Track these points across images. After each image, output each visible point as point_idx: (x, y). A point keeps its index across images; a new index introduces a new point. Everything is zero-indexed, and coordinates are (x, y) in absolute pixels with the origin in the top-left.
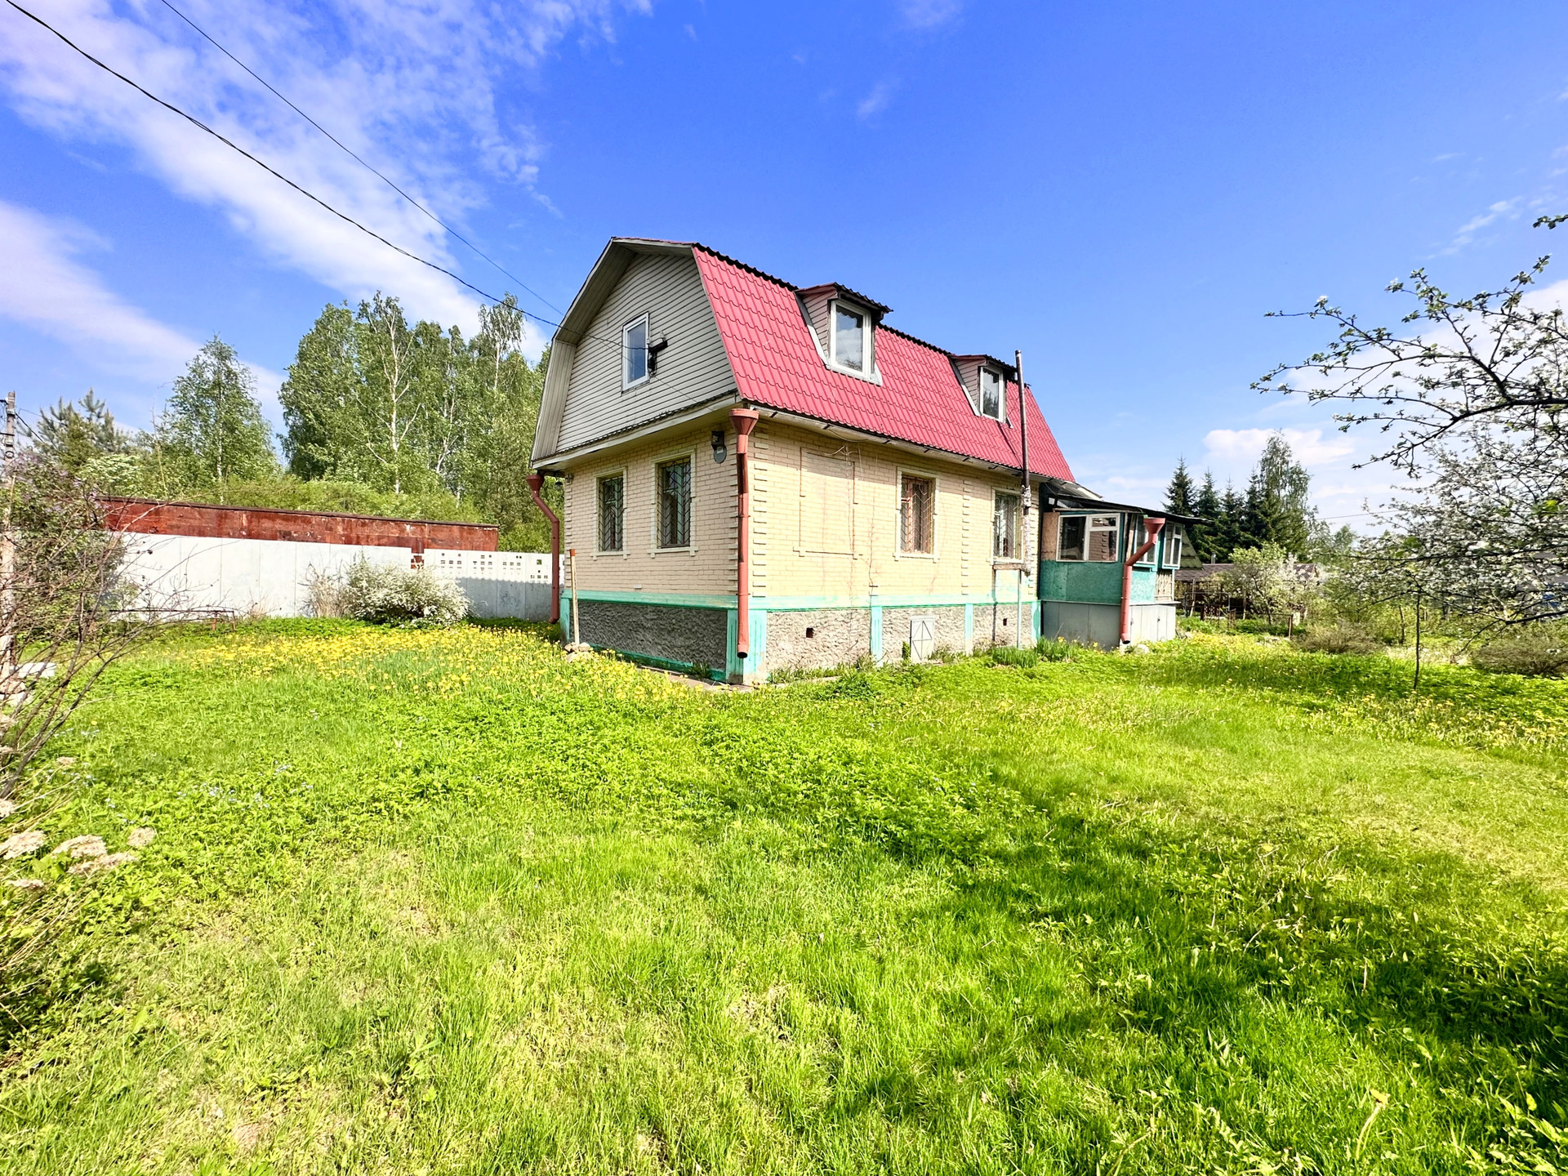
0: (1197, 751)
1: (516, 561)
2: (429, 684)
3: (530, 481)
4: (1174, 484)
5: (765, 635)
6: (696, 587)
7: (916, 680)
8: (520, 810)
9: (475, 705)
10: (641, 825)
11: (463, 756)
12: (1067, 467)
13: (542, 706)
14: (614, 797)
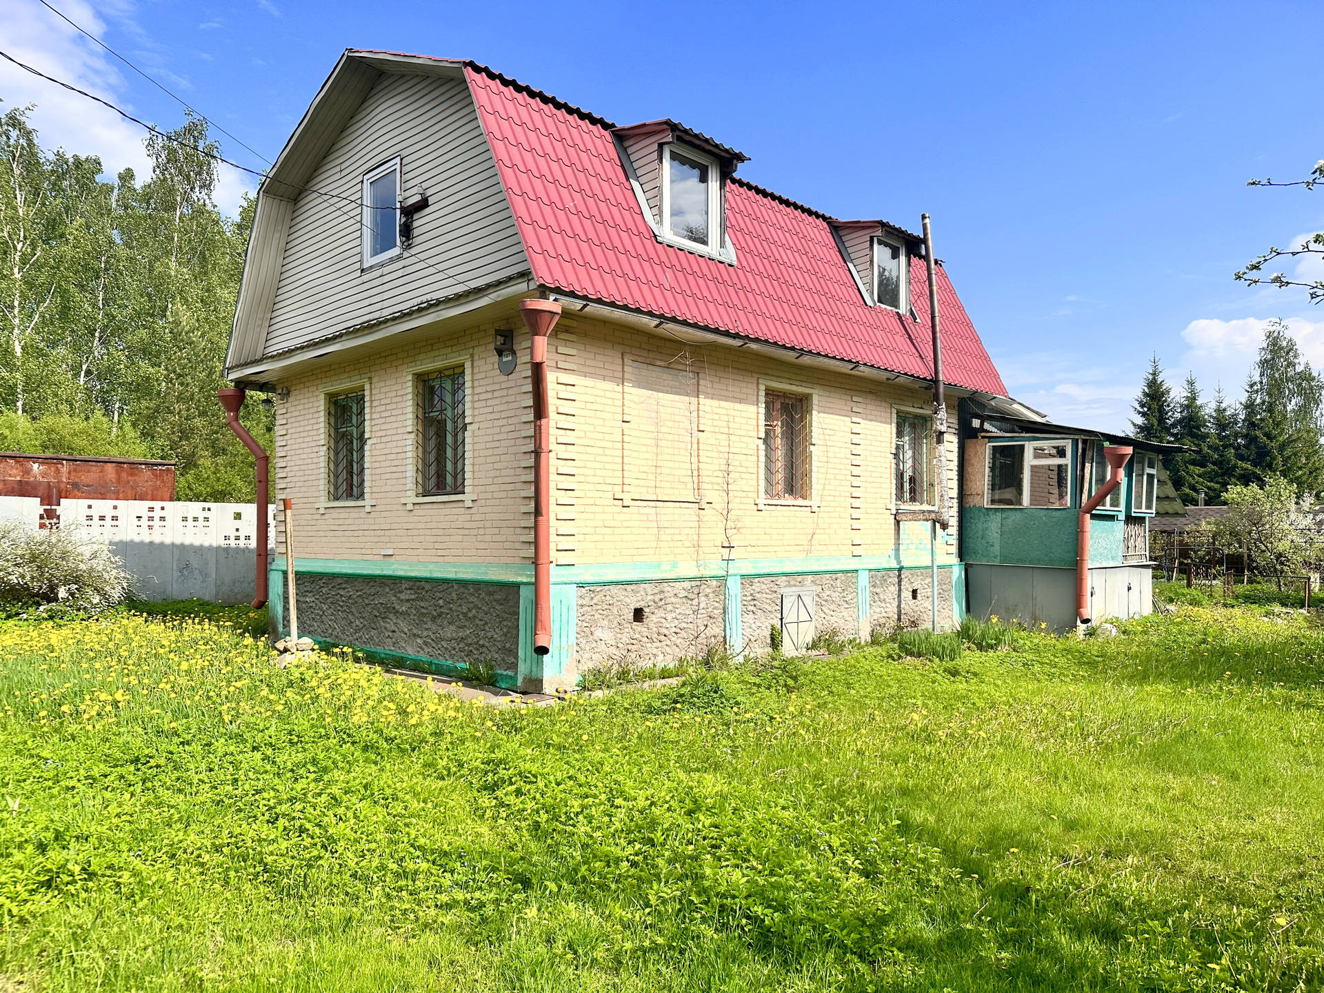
0: (1186, 778)
1: (201, 515)
2: (65, 708)
3: (225, 399)
4: (1146, 395)
5: (574, 620)
6: (474, 552)
7: (791, 682)
8: (203, 903)
9: (136, 740)
10: (387, 918)
11: (115, 821)
12: (996, 376)
13: (239, 738)
14: (347, 877)
